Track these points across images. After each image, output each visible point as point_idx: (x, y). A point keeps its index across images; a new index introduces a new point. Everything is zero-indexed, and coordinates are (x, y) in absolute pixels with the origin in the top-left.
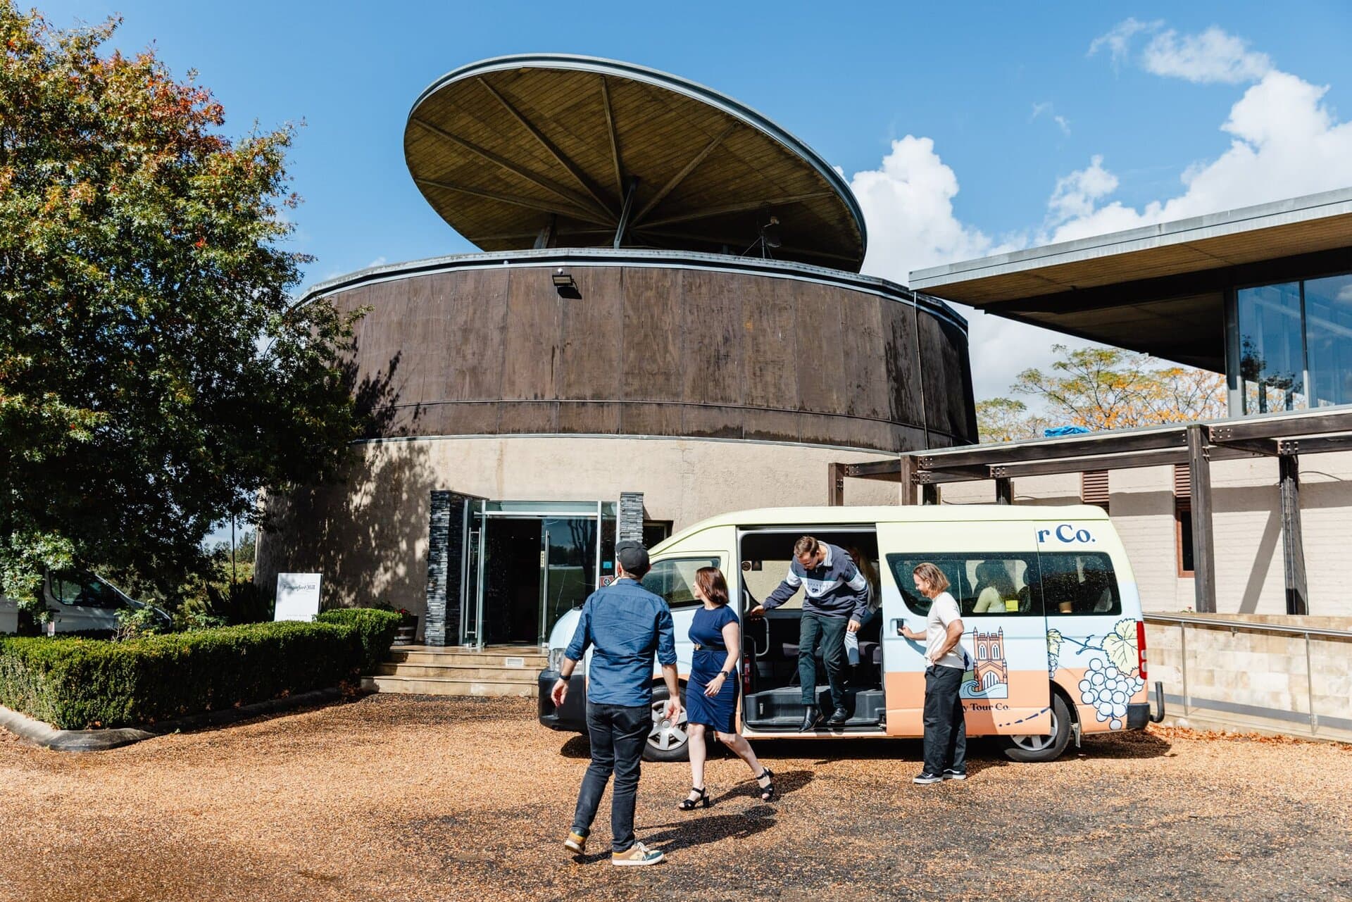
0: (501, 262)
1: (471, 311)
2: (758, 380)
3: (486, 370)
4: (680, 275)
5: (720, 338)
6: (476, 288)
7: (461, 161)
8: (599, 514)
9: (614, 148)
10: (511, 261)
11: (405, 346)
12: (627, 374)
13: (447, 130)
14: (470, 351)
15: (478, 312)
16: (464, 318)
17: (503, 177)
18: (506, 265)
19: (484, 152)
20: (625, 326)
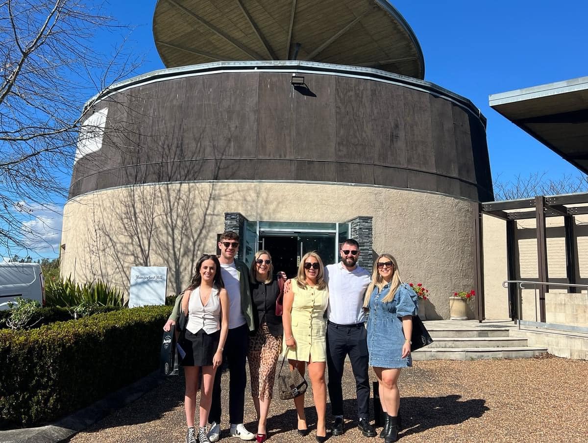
0: (253, 68)
1: (233, 100)
2: (415, 152)
3: (245, 138)
4: (369, 84)
5: (393, 125)
6: (235, 84)
7: (190, 29)
8: (337, 231)
9: (292, 22)
10: (259, 68)
11: (185, 121)
12: (339, 144)
13: (184, 6)
14: (234, 125)
15: (238, 100)
16: (228, 103)
17: (213, 41)
18: (256, 70)
19: (206, 22)
20: (337, 113)
